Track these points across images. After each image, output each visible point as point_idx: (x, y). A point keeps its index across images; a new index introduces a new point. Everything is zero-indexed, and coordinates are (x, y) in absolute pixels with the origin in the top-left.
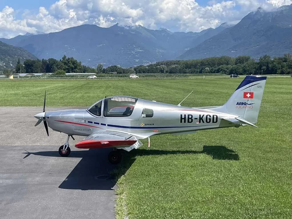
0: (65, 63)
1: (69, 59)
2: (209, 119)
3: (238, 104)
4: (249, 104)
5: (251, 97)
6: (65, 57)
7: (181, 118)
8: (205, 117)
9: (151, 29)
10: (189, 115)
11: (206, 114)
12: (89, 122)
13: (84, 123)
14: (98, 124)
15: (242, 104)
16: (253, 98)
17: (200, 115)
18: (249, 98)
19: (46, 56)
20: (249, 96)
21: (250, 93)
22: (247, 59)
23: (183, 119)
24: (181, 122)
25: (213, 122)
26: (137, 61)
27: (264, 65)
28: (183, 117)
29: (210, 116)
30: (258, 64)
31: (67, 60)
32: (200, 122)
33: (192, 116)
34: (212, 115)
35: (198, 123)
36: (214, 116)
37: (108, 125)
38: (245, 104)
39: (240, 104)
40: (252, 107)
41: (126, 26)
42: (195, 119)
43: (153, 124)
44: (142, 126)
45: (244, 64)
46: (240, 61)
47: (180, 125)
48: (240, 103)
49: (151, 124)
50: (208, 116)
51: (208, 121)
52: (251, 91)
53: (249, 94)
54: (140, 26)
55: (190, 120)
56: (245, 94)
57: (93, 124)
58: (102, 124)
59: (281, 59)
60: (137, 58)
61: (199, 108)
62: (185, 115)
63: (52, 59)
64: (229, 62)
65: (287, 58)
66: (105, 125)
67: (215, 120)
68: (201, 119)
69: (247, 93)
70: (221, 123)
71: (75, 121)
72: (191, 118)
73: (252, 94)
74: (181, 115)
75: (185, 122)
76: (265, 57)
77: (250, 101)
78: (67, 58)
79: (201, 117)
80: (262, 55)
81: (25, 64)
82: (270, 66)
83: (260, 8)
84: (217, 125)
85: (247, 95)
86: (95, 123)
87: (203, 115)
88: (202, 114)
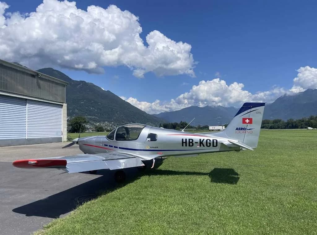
0: (182, 125)
1: (183, 122)
2: (209, 143)
3: (237, 129)
4: (248, 129)
5: (251, 122)
6: (181, 121)
7: (183, 142)
8: (205, 141)
9: (226, 107)
10: (189, 140)
11: (206, 138)
12: (105, 145)
13: (102, 146)
14: (112, 146)
15: (242, 129)
16: (252, 123)
17: (200, 140)
18: (248, 123)
19: (173, 121)
20: (248, 122)
21: (249, 119)
22: (280, 121)
23: (184, 143)
24: (183, 145)
25: (213, 146)
26: (219, 123)
27: (290, 124)
28: (184, 141)
29: (210, 140)
30: (286, 123)
31: (183, 123)
32: (200, 146)
33: (192, 140)
34: (211, 139)
35: (199, 147)
36: (214, 140)
37: (120, 148)
38: (244, 129)
39: (239, 130)
40: (251, 132)
41: (213, 106)
42: (196, 143)
43: (157, 147)
44: (147, 149)
45: (278, 124)
46: (276, 122)
47: (182, 148)
48: (239, 128)
49: (155, 147)
50: (208, 141)
51: (208, 145)
52: (250, 117)
53: (247, 120)
54: (220, 106)
55: (191, 144)
56: (244, 120)
57: (108, 147)
58: (115, 147)
59: (301, 120)
60: (219, 122)
61: (201, 134)
62: (186, 139)
63: (176, 123)
64: (269, 123)
65: (304, 119)
66: (117, 147)
67: (215, 144)
68: (201, 143)
69: (246, 119)
70: (221, 147)
71: (95, 144)
72: (192, 142)
73: (251, 120)
74: (183, 139)
75: (186, 145)
76: (291, 120)
77: (249, 127)
78: (182, 122)
79: (201, 141)
80: (289, 119)
81: (163, 125)
82: (294, 124)
83: (285, 94)
84: (217, 149)
85: (246, 121)
86: (109, 146)
87: (204, 140)
88: (202, 138)
